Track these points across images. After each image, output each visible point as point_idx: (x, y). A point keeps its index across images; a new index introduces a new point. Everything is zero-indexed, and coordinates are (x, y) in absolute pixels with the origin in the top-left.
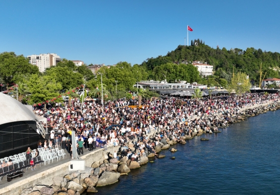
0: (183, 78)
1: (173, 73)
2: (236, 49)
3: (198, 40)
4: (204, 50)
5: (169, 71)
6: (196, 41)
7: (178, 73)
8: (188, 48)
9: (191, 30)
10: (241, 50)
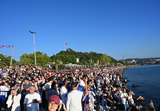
0: (70, 62)
1: (65, 59)
2: (86, 52)
3: (70, 49)
4: (73, 53)
5: (63, 58)
6: (69, 49)
7: (67, 59)
8: (65, 52)
9: (67, 44)
10: (88, 53)
